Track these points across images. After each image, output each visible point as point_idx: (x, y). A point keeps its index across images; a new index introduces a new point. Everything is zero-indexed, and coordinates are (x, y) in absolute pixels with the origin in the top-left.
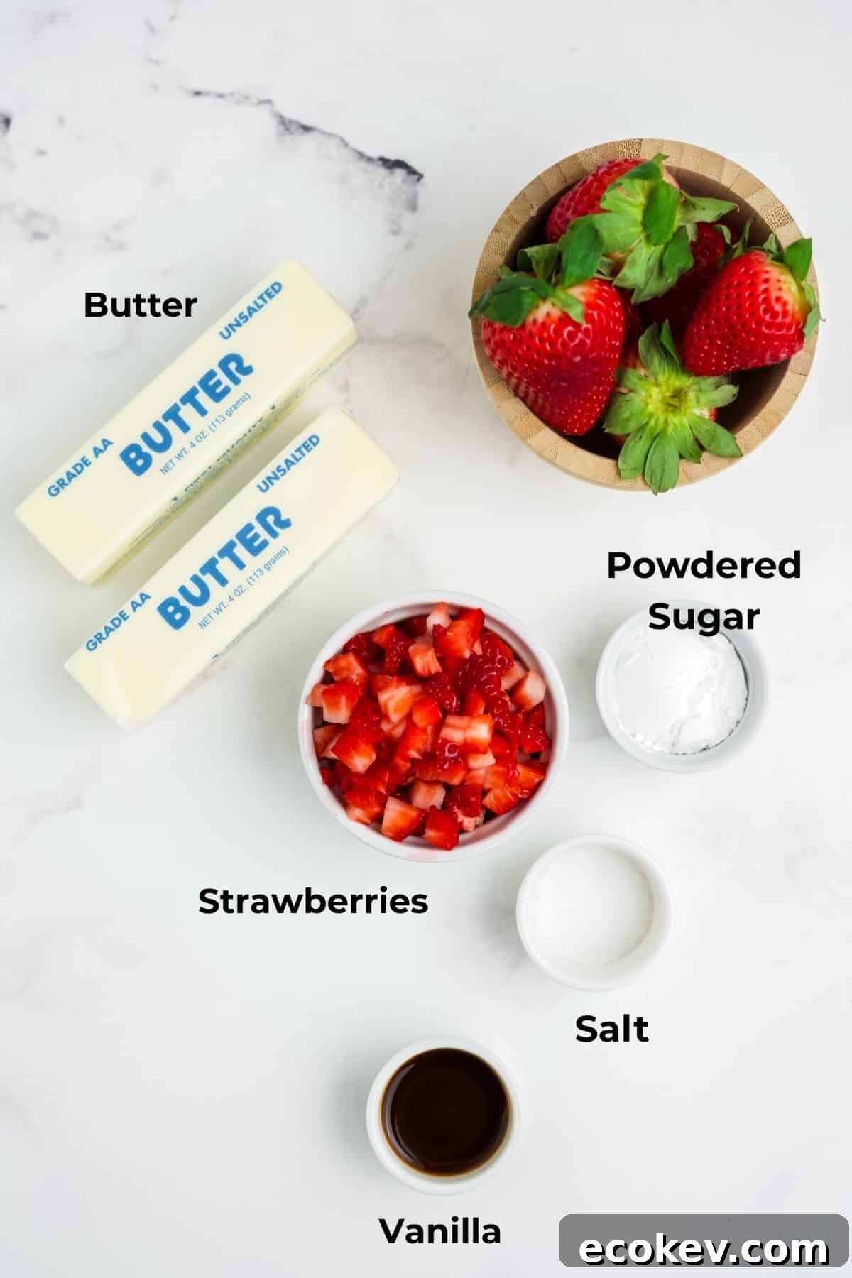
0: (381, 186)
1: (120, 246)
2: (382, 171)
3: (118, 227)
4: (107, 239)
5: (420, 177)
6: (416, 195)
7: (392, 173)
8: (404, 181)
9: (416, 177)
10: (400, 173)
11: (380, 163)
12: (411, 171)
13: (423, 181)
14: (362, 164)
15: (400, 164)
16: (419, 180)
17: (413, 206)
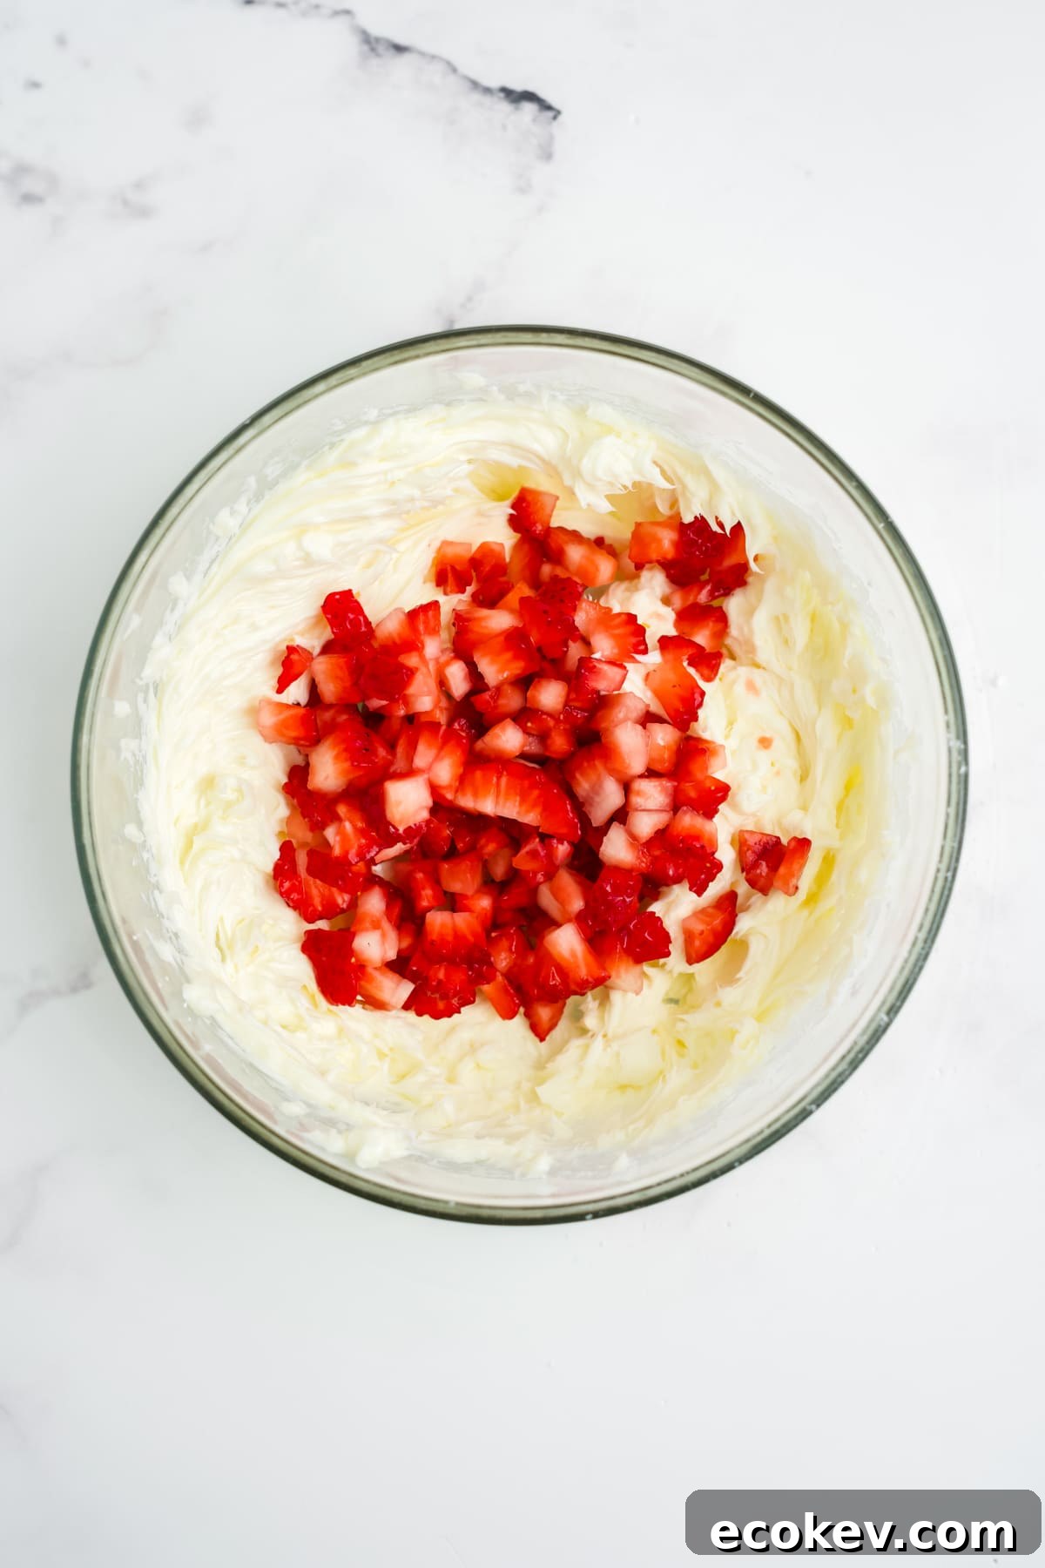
0: (504, 127)
1: (144, 212)
2: (505, 107)
3: (139, 185)
4: (125, 203)
5: (558, 113)
6: (551, 138)
7: (517, 109)
8: (534, 120)
9: (550, 114)
10: (529, 108)
11: (502, 95)
12: (545, 106)
13: (560, 118)
14: (477, 97)
15: (529, 96)
16: (555, 118)
17: (547, 155)
